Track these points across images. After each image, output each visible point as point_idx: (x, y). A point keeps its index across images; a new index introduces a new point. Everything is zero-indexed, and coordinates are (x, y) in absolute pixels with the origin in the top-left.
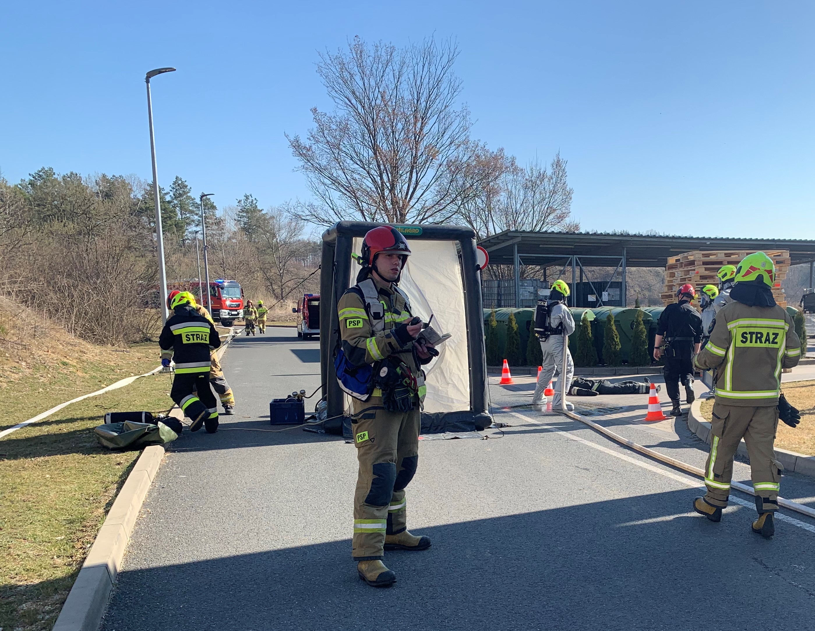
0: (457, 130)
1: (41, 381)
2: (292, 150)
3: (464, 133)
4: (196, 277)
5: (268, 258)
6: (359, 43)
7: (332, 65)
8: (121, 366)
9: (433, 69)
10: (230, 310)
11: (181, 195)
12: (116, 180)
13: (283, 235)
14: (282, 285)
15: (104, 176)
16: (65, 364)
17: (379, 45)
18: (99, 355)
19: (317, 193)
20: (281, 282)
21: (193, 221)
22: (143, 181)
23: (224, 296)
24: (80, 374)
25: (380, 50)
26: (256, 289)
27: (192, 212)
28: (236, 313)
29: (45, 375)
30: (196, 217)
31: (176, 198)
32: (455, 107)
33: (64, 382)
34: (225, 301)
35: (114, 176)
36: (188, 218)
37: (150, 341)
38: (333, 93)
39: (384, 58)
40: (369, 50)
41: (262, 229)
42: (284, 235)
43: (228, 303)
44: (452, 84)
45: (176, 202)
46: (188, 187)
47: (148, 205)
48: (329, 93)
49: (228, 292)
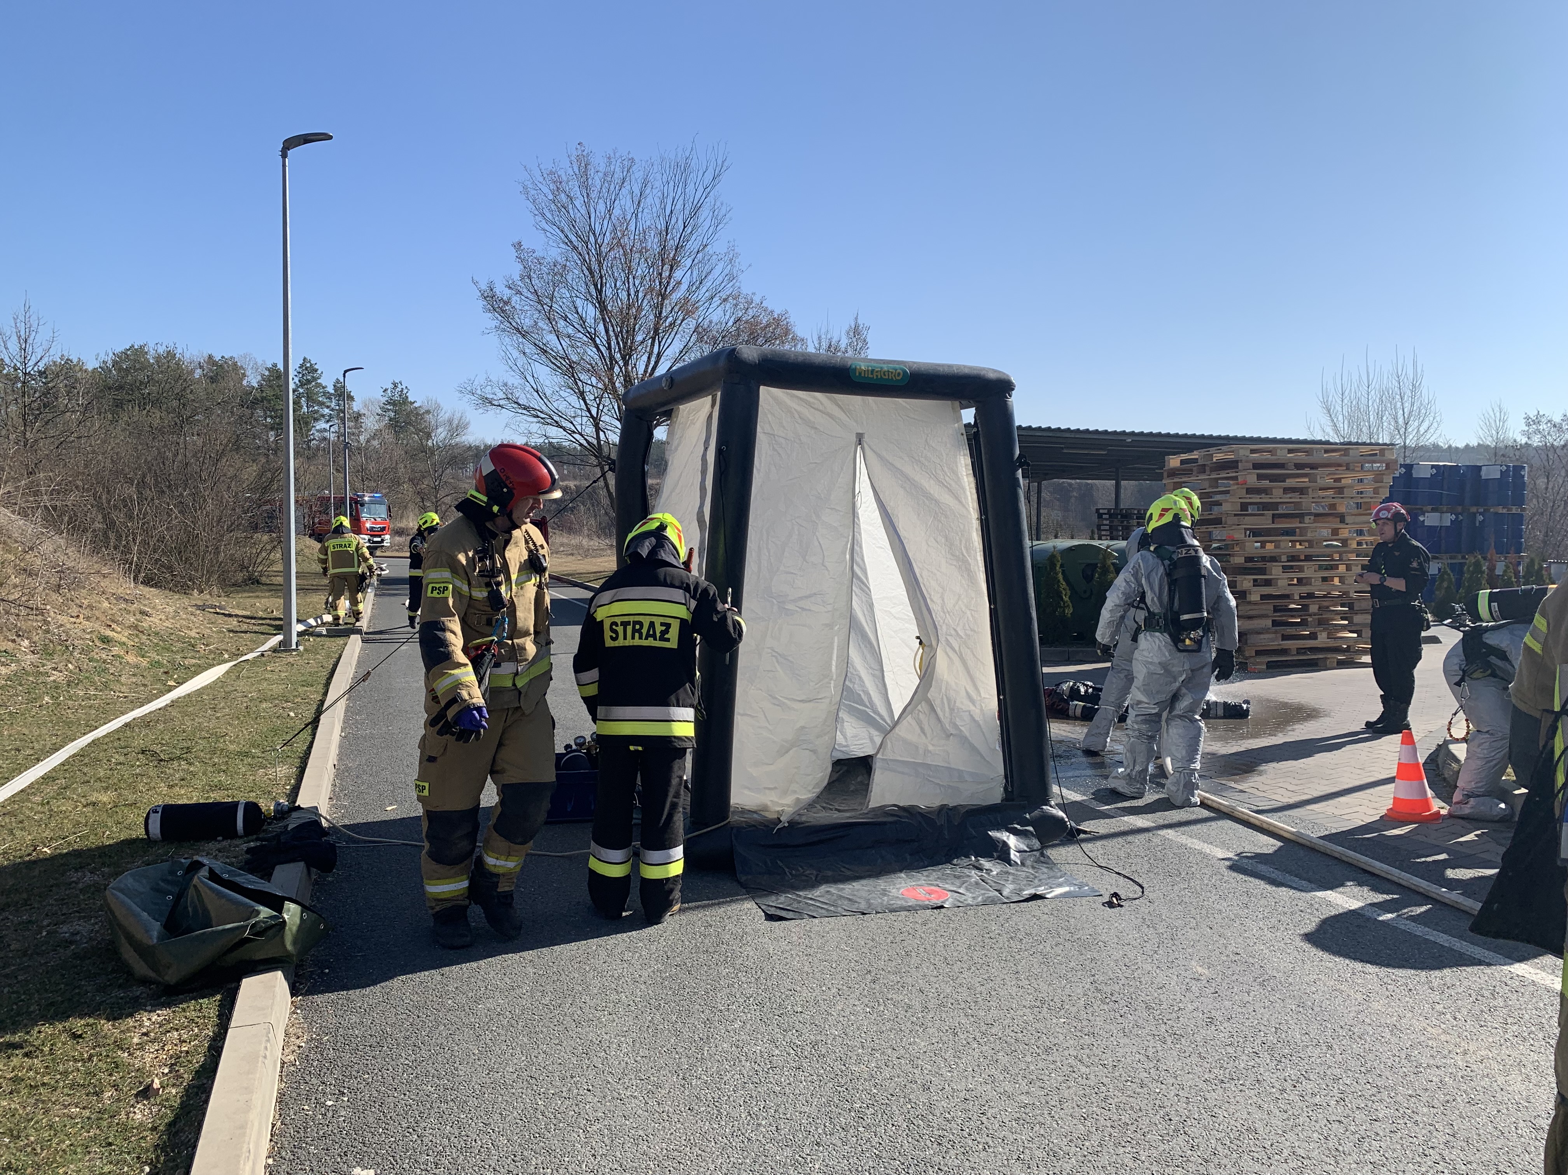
0: (721, 279)
1: (52, 678)
2: (482, 303)
3: (731, 284)
4: (326, 488)
5: (421, 466)
6: (585, 153)
7: (544, 182)
8: (210, 637)
9: (690, 188)
10: (371, 536)
11: (309, 382)
12: (226, 363)
13: (440, 435)
14: (437, 502)
15: (210, 357)
16: (105, 640)
17: (612, 155)
18: (174, 618)
19: (514, 367)
20: (436, 497)
21: (323, 416)
22: (260, 362)
23: (364, 516)
24: (131, 658)
25: (614, 163)
26: (406, 507)
27: (321, 404)
28: (379, 539)
29: (61, 666)
30: (326, 411)
31: (302, 385)
32: (718, 247)
33: (97, 678)
34: (364, 523)
35: (223, 357)
36: (316, 412)
37: (258, 582)
38: (543, 224)
39: (618, 175)
40: (598, 162)
41: (413, 426)
42: (443, 435)
43: (368, 525)
44: (716, 213)
45: (301, 390)
46: (319, 372)
47: (264, 395)
48: (537, 226)
49: (369, 509)
